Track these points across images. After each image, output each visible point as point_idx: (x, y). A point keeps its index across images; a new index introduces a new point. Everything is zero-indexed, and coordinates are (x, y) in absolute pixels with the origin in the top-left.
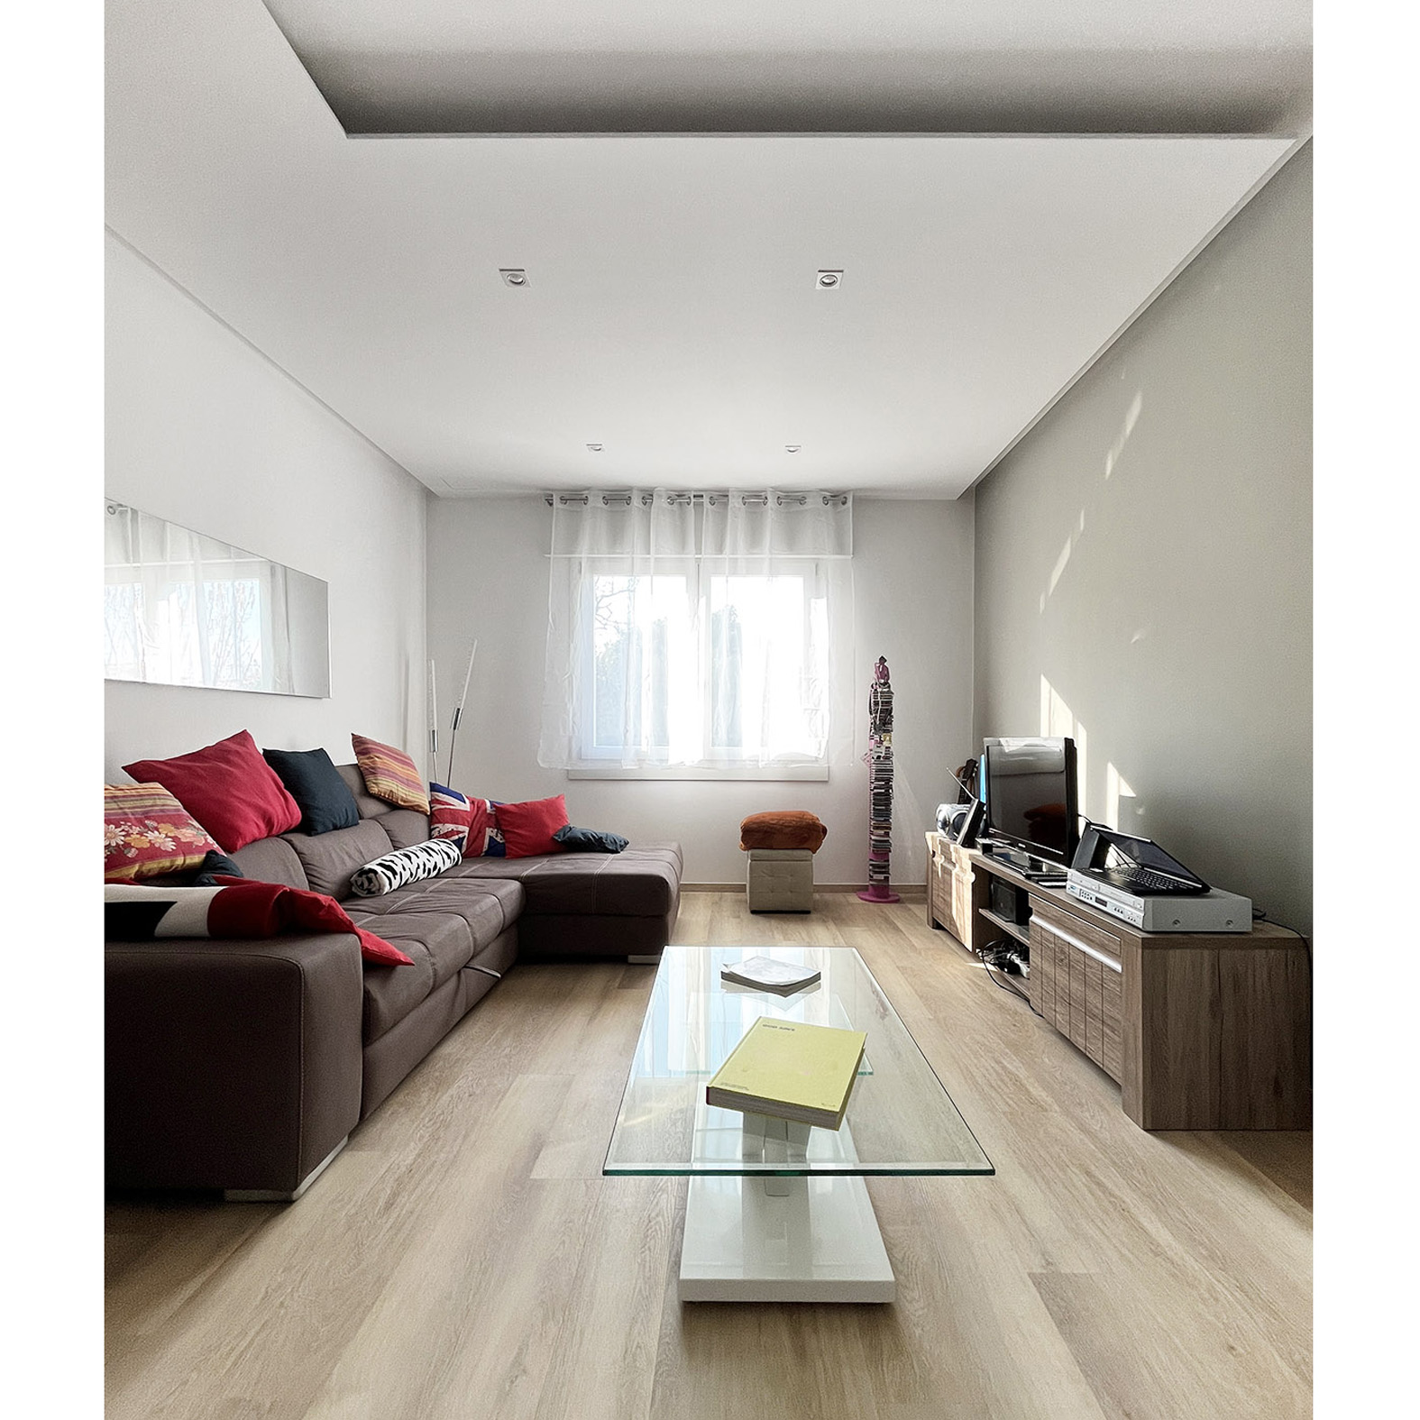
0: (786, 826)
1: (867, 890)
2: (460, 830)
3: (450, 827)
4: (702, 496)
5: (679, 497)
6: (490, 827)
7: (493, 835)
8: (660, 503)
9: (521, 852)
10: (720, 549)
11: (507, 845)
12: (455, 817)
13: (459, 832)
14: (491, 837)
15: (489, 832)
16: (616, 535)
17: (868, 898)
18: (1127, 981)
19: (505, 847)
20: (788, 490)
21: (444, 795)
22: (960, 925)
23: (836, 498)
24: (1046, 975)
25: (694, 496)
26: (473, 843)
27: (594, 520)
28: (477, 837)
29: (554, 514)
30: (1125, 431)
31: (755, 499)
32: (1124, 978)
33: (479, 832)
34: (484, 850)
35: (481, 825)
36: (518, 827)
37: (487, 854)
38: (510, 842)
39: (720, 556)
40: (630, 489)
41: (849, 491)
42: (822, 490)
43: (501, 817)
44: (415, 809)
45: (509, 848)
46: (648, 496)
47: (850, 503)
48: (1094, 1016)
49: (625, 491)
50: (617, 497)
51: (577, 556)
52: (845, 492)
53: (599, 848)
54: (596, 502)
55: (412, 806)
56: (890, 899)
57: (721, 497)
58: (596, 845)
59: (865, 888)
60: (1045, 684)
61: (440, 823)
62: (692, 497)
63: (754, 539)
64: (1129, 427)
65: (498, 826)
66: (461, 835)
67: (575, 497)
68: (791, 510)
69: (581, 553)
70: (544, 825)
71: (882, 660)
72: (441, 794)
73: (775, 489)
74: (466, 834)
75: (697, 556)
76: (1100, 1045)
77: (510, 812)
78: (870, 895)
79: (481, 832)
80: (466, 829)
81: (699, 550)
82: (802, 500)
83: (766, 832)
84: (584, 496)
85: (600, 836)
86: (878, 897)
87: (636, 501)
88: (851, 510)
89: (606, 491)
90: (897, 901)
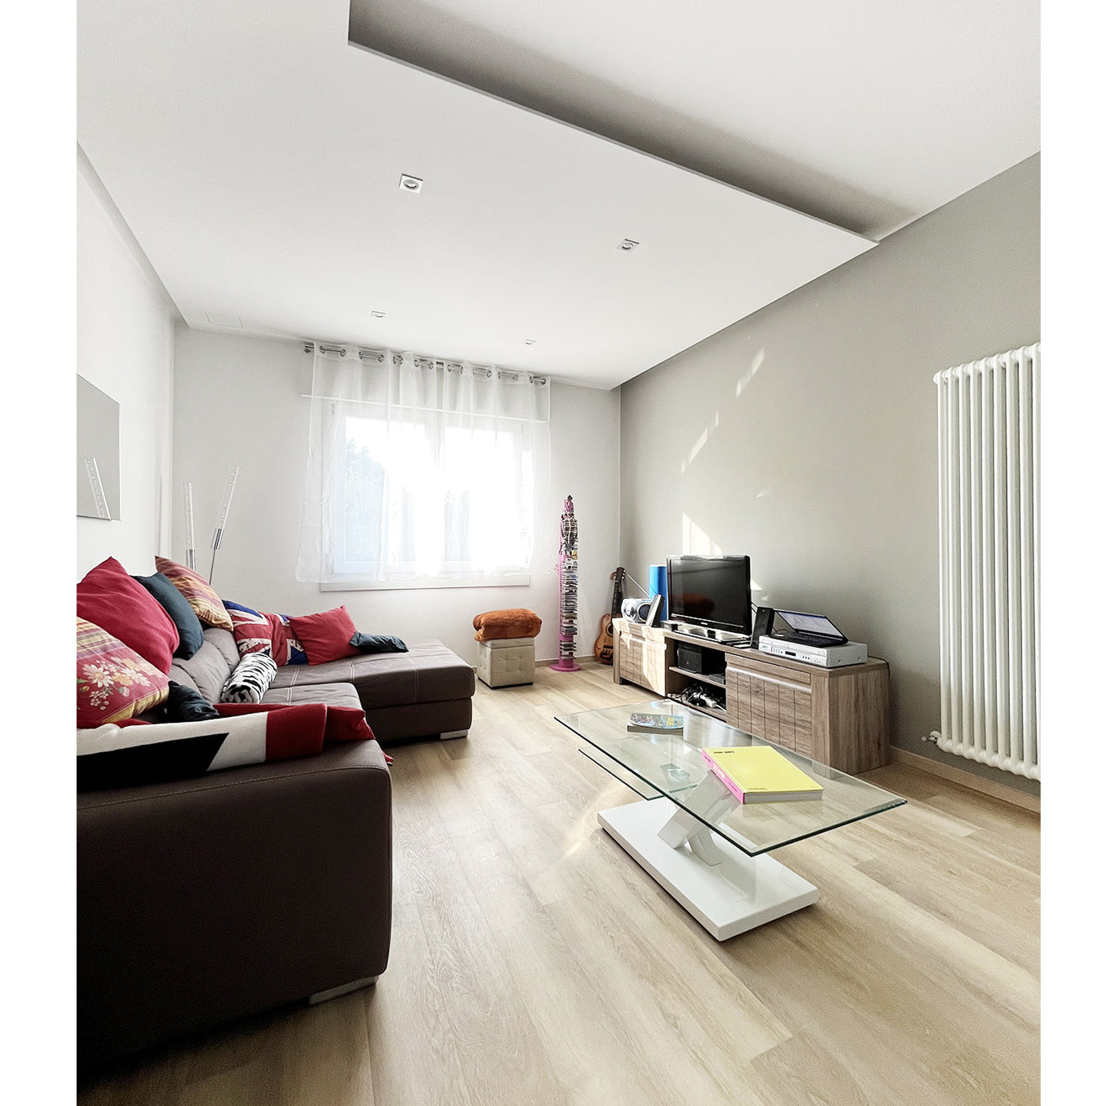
0: (516, 621)
1: (558, 663)
2: (265, 643)
3: (256, 641)
4: (442, 364)
5: (423, 362)
6: (290, 638)
7: (294, 645)
8: (408, 364)
9: (325, 659)
10: (454, 406)
11: (307, 653)
12: (257, 631)
13: (264, 645)
14: (292, 647)
15: (290, 643)
16: (369, 386)
17: (559, 668)
18: (817, 698)
19: (305, 654)
20: (504, 368)
21: (242, 612)
22: (653, 680)
23: (538, 379)
24: (741, 703)
25: (437, 363)
26: (277, 654)
27: (351, 371)
28: (280, 648)
29: (315, 360)
30: (751, 371)
31: (482, 371)
32: (814, 698)
33: (281, 644)
34: (288, 659)
35: (281, 638)
36: (318, 637)
37: (291, 662)
38: (311, 651)
39: (454, 412)
40: (384, 349)
41: (549, 375)
42: (529, 372)
43: (296, 628)
44: (222, 626)
45: (310, 655)
46: (398, 358)
47: (548, 384)
48: (786, 722)
49: (379, 350)
50: (372, 355)
51: (335, 399)
52: (546, 376)
53: (391, 649)
54: (353, 355)
55: (220, 624)
56: (574, 669)
57: (457, 366)
58: (388, 647)
59: (556, 662)
60: (686, 520)
61: (246, 638)
62: (435, 364)
63: (480, 400)
64: (754, 371)
65: (295, 636)
66: (267, 648)
67: (334, 349)
68: (507, 383)
69: (337, 396)
70: (341, 633)
71: (570, 498)
72: (238, 611)
73: (497, 367)
74: (270, 646)
75: (438, 410)
76: (793, 739)
77: (306, 624)
78: (559, 666)
79: (283, 643)
80: (268, 641)
81: (440, 406)
82: (515, 377)
83: (503, 626)
84: (341, 350)
85: (389, 638)
86: (568, 667)
87: (389, 359)
88: (549, 389)
89: (362, 347)
90: (579, 669)
